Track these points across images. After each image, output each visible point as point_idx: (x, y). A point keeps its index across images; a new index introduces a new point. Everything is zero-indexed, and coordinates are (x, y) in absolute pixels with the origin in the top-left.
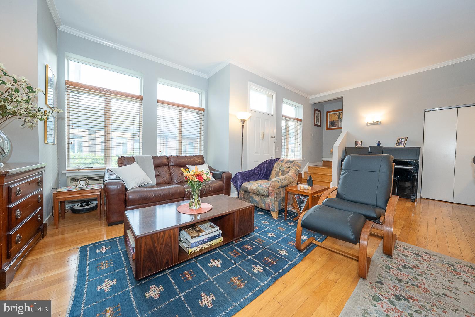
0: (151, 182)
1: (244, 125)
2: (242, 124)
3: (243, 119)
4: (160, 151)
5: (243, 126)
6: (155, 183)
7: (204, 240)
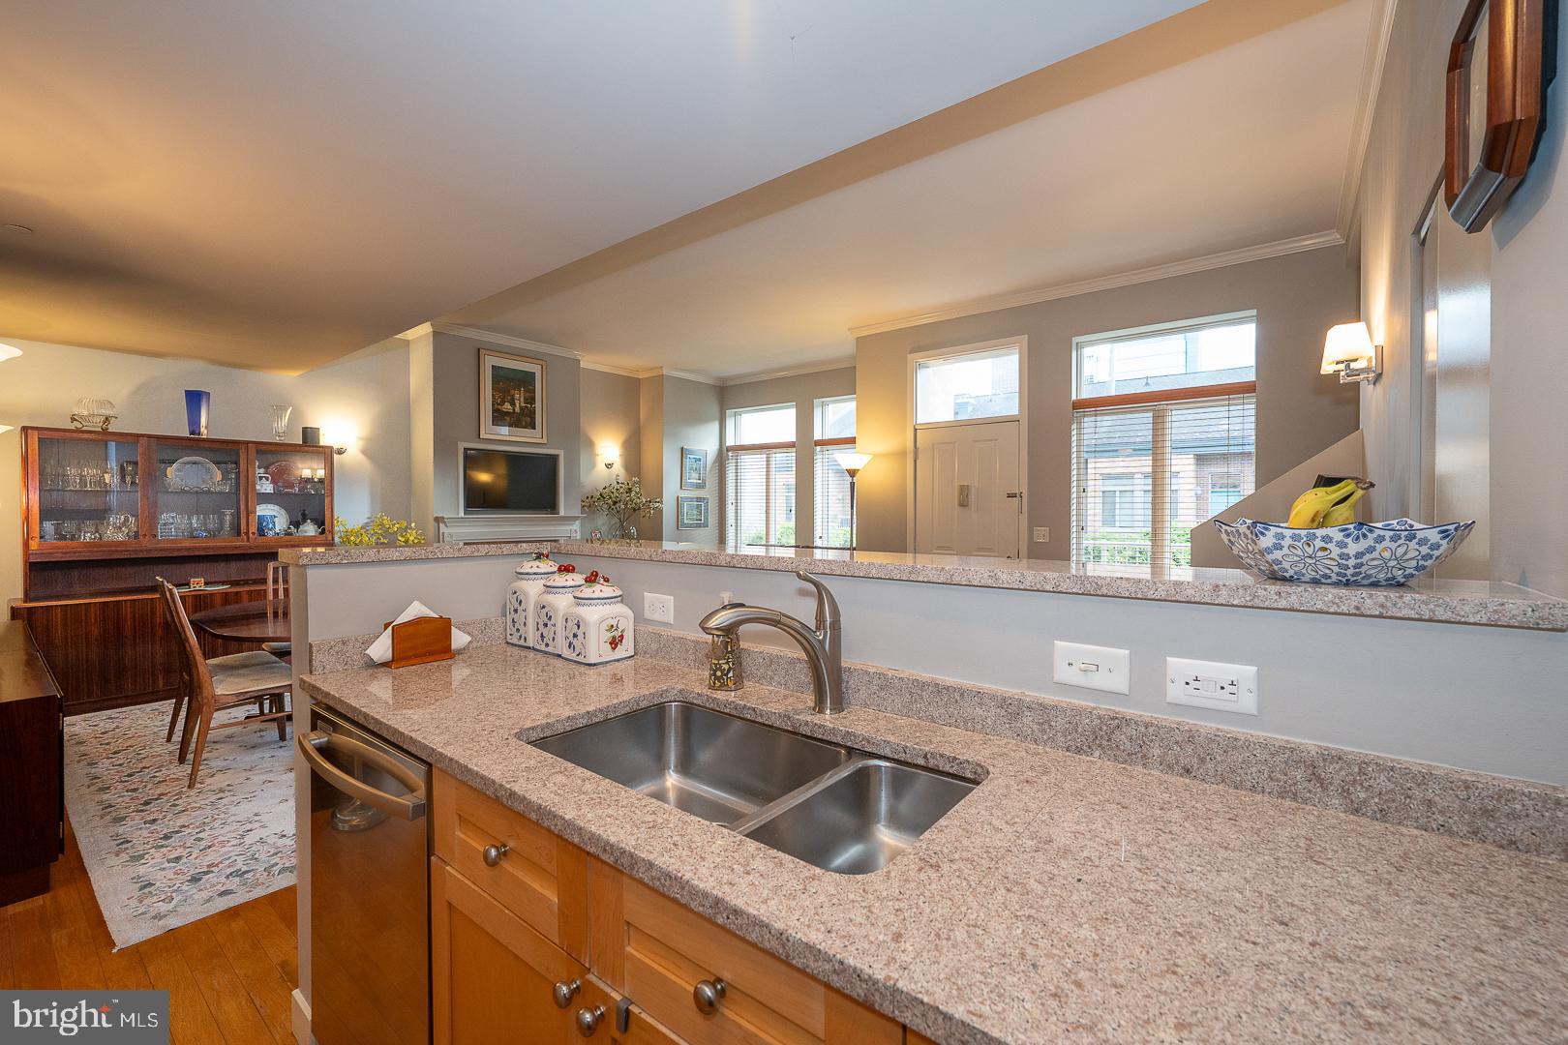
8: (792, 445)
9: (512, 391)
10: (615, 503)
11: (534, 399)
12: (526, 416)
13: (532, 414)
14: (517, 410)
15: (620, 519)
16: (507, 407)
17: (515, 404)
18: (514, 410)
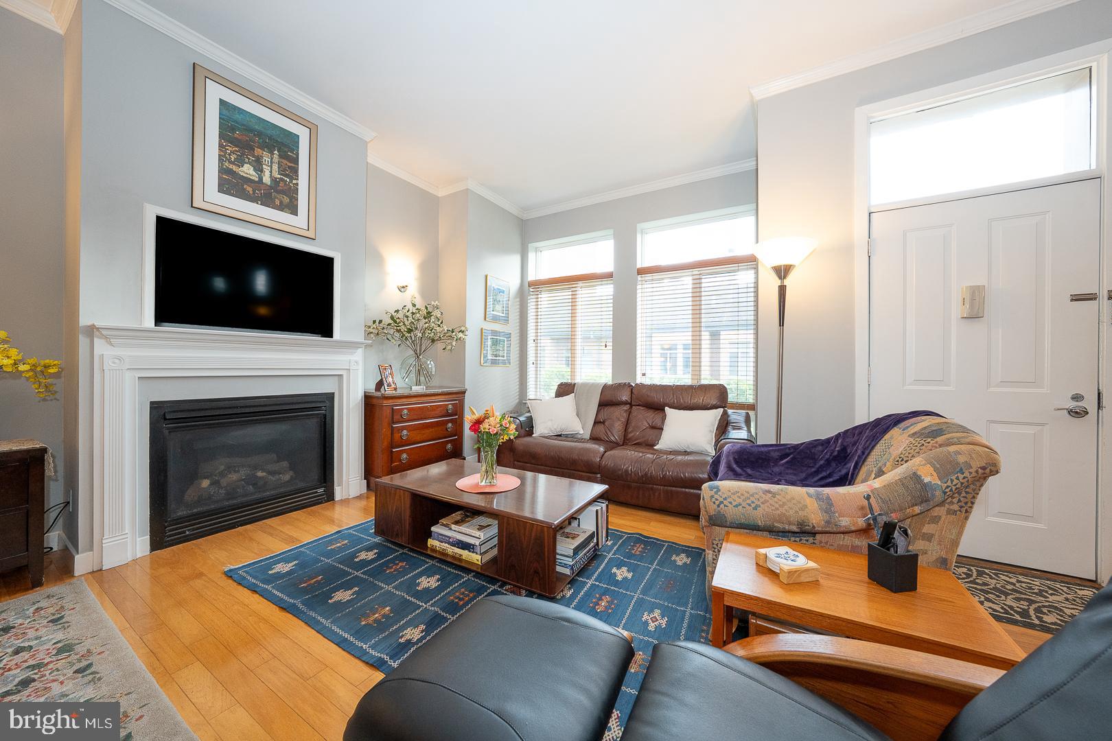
0: (582, 432)
1: (786, 282)
2: (779, 282)
3: (782, 261)
4: (644, 375)
5: (782, 290)
6: (588, 436)
7: (450, 538)
8: (609, 276)
9: (258, 151)
10: (410, 331)
11: (295, 171)
12: (283, 192)
13: (292, 193)
14: (267, 179)
15: (415, 351)
16: (248, 170)
17: (262, 171)
18: (261, 179)
